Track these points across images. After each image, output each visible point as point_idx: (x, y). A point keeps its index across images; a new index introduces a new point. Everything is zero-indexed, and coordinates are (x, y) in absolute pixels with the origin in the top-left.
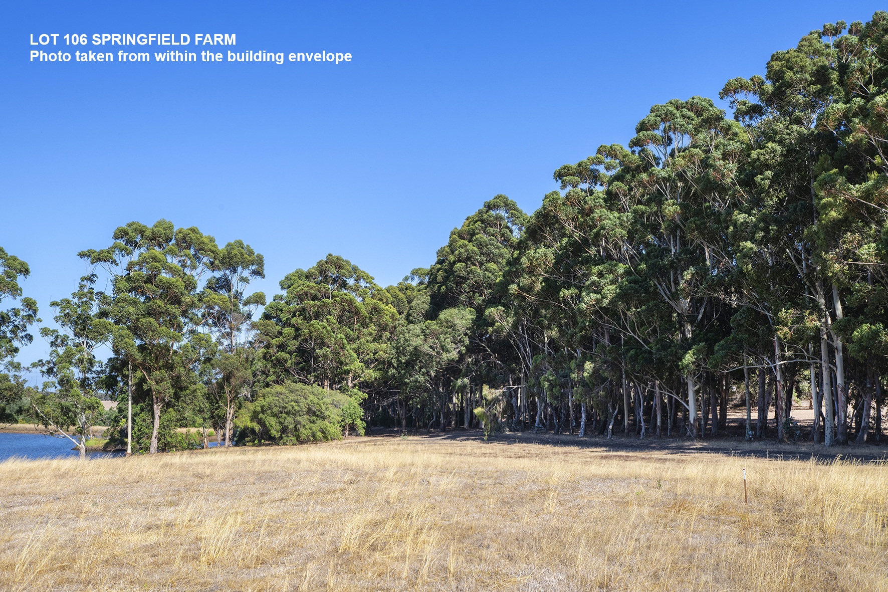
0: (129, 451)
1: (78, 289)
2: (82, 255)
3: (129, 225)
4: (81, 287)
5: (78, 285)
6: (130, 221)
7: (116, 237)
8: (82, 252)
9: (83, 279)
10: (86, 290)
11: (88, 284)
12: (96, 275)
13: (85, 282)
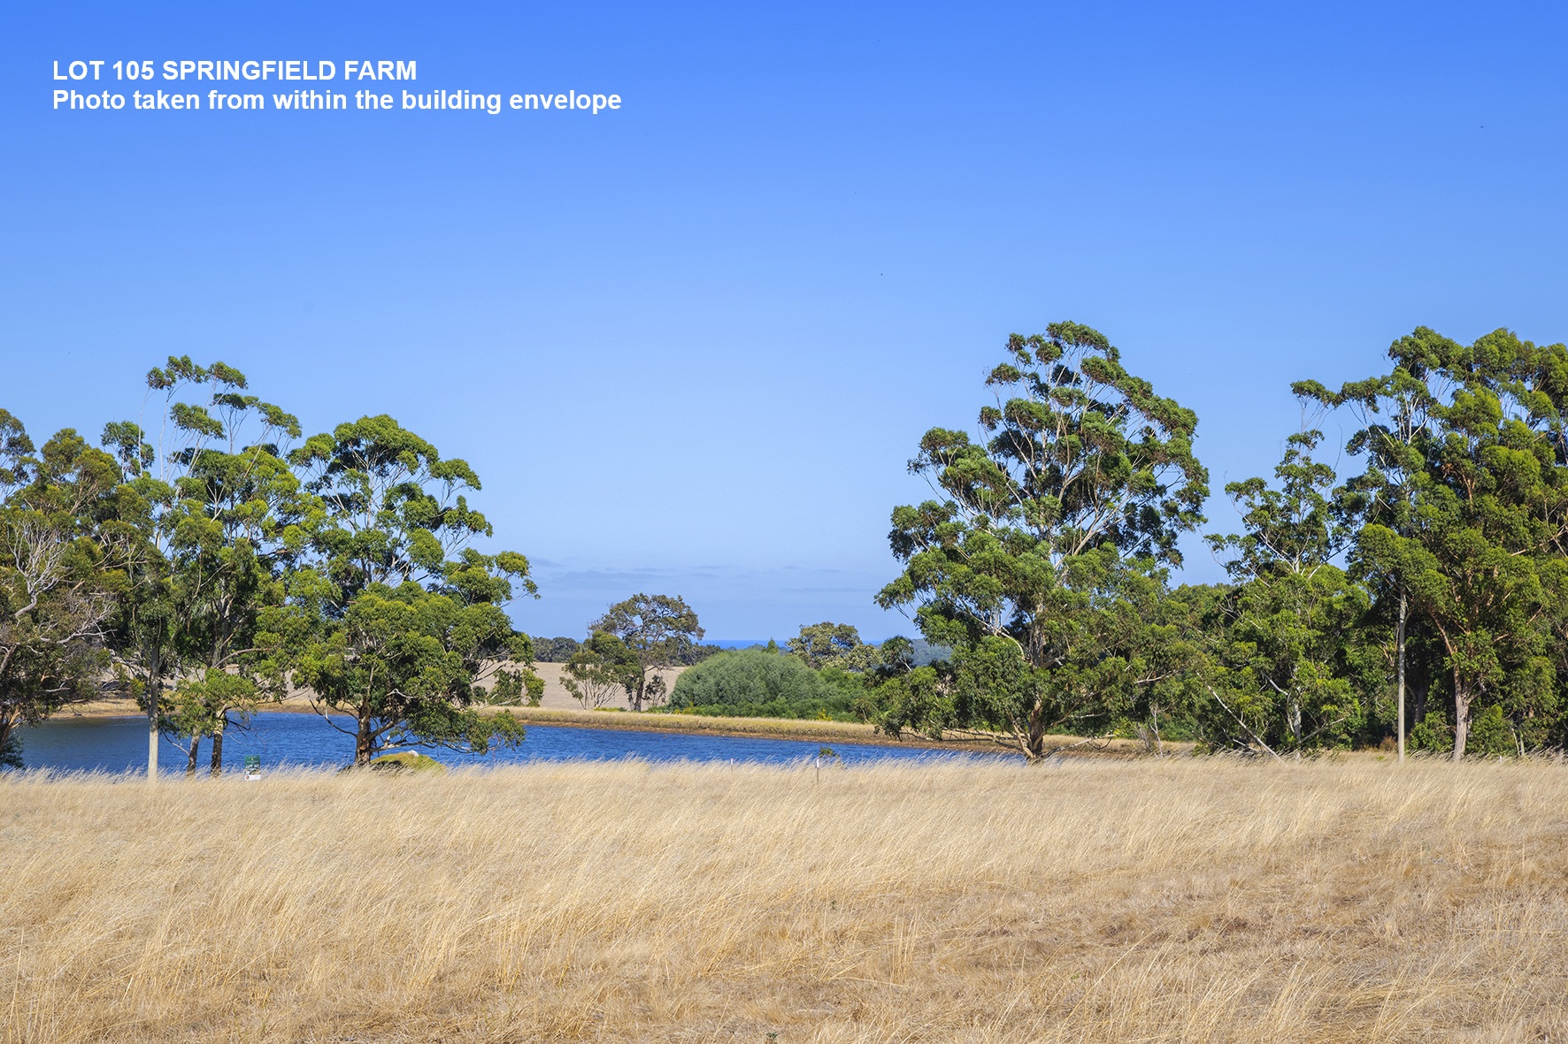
1: (1284, 458)
3: (1419, 333)
4: (1291, 455)
5: (1285, 451)
6: (1421, 325)
8: (1300, 383)
9: (1292, 440)
10: (1298, 462)
11: (1304, 450)
12: (1321, 434)
13: (1296, 446)
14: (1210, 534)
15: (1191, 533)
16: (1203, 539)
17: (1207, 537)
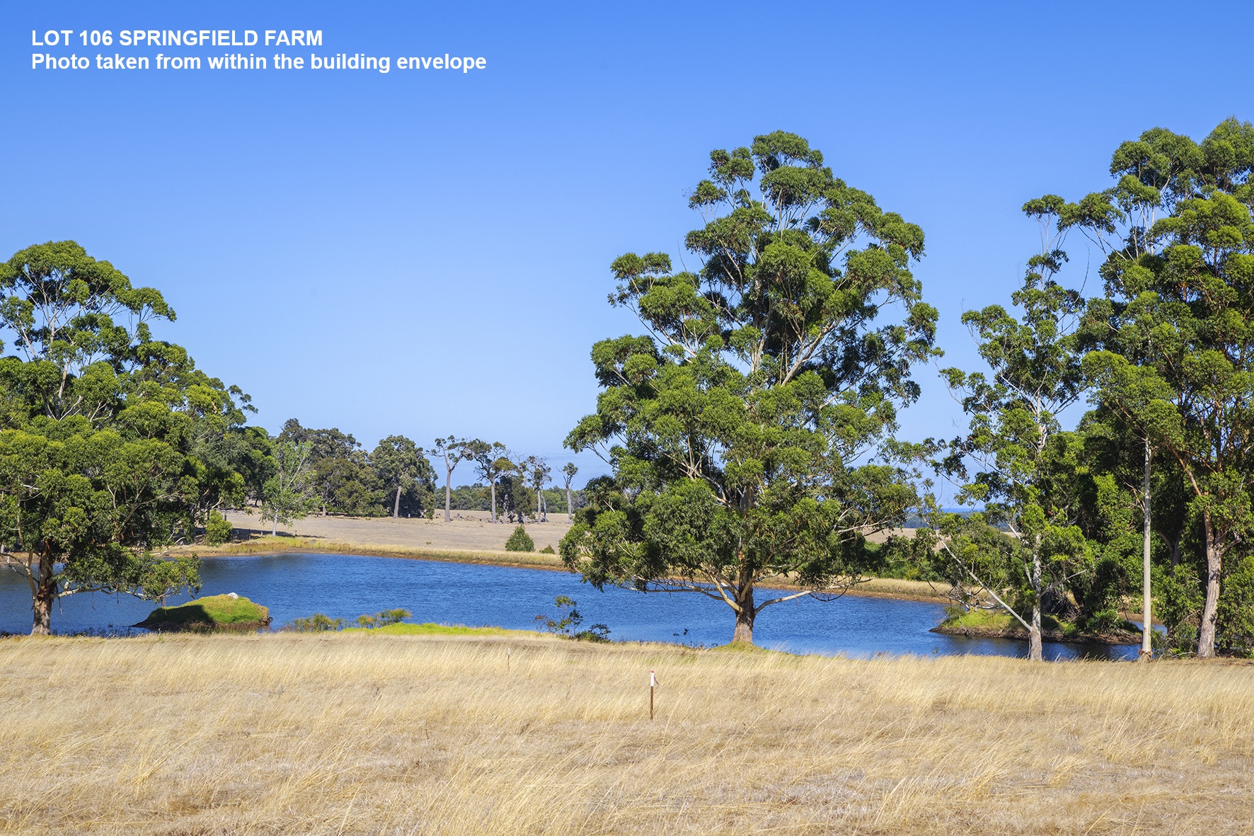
0: (1147, 647)
1: (1024, 284)
2: (1033, 209)
3: (1147, 137)
4: (1031, 279)
5: (1025, 276)
6: (1149, 128)
7: (1117, 167)
8: (1033, 202)
9: (1033, 263)
10: (1040, 287)
11: (1045, 273)
12: (1064, 254)
13: (1038, 270)
14: (947, 367)
15: (923, 364)
16: (939, 374)
17: (944, 371)
